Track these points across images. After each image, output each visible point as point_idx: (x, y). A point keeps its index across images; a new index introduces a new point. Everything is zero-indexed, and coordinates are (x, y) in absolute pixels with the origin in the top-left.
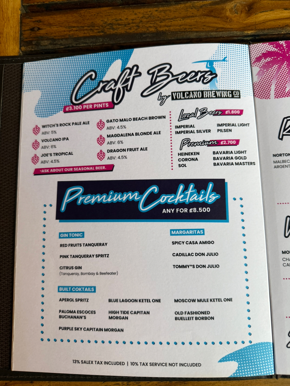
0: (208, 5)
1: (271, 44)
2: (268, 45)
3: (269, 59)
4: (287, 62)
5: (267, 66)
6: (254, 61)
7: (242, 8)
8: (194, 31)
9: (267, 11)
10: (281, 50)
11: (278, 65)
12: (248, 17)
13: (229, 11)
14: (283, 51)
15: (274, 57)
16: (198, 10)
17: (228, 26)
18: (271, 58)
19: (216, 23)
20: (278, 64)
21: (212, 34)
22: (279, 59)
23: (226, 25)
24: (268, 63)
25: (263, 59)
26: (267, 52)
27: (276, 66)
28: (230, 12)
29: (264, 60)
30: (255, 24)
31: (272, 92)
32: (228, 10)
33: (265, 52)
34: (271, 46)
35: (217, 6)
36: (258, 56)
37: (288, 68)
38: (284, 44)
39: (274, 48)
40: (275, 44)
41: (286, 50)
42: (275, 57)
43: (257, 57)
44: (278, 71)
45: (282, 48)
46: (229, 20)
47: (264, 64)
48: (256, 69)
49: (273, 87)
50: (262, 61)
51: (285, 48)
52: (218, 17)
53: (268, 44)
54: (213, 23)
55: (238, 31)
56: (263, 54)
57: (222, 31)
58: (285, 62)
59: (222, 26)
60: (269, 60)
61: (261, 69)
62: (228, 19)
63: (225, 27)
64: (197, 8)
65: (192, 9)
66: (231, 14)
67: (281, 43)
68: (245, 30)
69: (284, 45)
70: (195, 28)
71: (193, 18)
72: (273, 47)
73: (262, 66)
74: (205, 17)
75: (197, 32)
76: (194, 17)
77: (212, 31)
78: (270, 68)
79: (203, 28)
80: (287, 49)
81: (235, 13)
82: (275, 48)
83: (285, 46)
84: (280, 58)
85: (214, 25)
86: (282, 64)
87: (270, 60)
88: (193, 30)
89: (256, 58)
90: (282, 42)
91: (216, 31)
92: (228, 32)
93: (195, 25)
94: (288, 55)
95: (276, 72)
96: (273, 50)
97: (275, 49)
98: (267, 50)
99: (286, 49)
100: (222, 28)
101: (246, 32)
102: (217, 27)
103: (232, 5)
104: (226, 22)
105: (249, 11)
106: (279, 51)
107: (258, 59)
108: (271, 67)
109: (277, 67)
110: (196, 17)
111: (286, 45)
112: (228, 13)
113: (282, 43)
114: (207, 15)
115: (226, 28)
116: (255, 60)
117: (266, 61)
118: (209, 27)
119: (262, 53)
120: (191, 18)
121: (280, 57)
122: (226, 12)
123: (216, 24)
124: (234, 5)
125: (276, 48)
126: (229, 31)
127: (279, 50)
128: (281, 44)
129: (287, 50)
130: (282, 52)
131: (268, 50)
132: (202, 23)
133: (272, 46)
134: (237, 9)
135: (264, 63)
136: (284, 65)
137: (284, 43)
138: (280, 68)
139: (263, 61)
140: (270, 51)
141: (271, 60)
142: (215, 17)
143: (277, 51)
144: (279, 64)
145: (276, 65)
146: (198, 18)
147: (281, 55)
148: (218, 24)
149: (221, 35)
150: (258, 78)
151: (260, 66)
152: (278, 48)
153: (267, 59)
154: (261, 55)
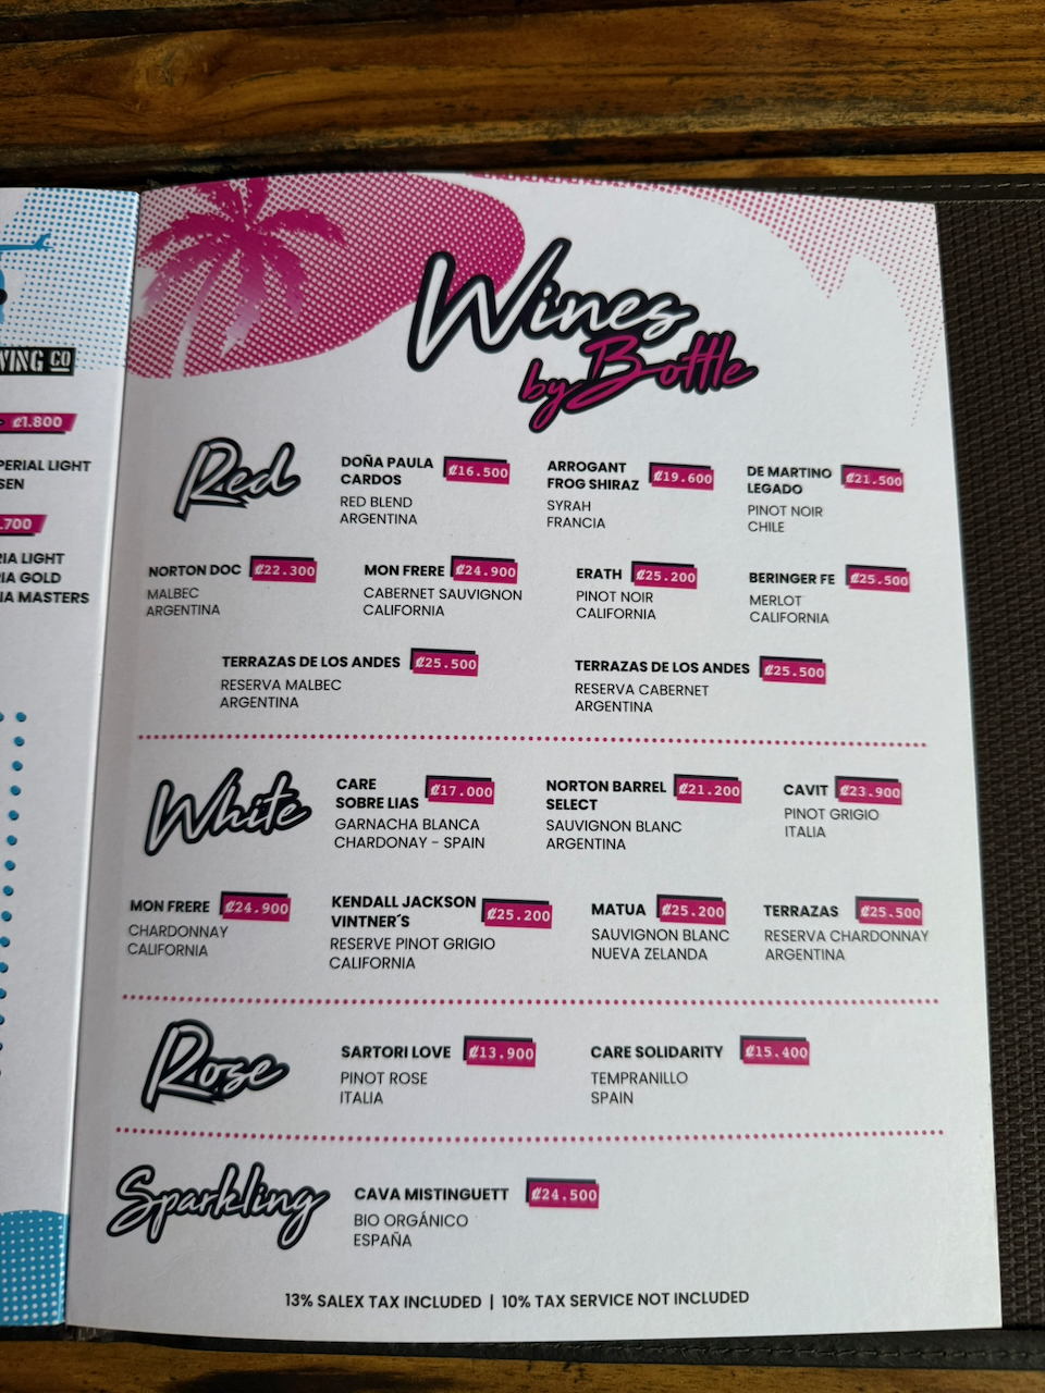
0: (81, 55)
1: (202, 191)
2: (194, 193)
3: (188, 242)
4: (242, 250)
5: (179, 266)
6: (146, 247)
7: (191, 64)
8: (16, 144)
9: (273, 75)
10: (229, 211)
11: (213, 262)
12: (206, 95)
13: (144, 77)
14: (237, 212)
15: (205, 236)
16: (45, 73)
17: (131, 127)
18: (197, 239)
19: (95, 118)
20: (215, 260)
21: (76, 153)
22: (219, 240)
23: (126, 124)
24: (183, 254)
25: (171, 242)
26: (188, 217)
27: (205, 266)
28: (147, 77)
29: (176, 245)
30: (223, 119)
31: (180, 355)
32: (143, 71)
33: (180, 218)
34: (203, 195)
35: (110, 59)
36: (161, 230)
37: (242, 271)
38: (243, 190)
39: (210, 204)
40: (216, 190)
41: (246, 211)
42: (209, 235)
43: (155, 234)
44: (209, 282)
45: (234, 204)
46: (138, 106)
47: (172, 258)
48: (148, 275)
49: (185, 338)
50: (167, 248)
51: (244, 203)
52: (106, 98)
53: (194, 189)
54: (85, 117)
55: (161, 146)
56: (176, 224)
57: (111, 145)
58: (235, 252)
59: (111, 126)
60: (189, 245)
61: (160, 276)
62: (136, 101)
63: (123, 130)
64: (42, 66)
65: (27, 67)
66: (150, 84)
67: (234, 185)
68: (186, 141)
69: (244, 195)
70: (23, 134)
71: (23, 100)
72: (209, 199)
73: (165, 265)
74: (63, 95)
75: (27, 147)
76: (26, 95)
77: (76, 146)
78: (187, 271)
79: (50, 135)
80: (250, 206)
81: (162, 84)
82: (214, 202)
83: (245, 198)
84: (223, 238)
85: (85, 123)
86: (226, 257)
87: (193, 243)
88: (15, 141)
89: (153, 236)
90: (238, 183)
91: (90, 146)
92: (126, 148)
93: (25, 124)
94: (248, 227)
95: (203, 287)
96: (206, 210)
97: (215, 207)
98: (188, 212)
99: (246, 207)
100: (112, 133)
101: (188, 148)
102: (96, 130)
103: (160, 55)
104: (127, 111)
105: (211, 73)
106: (223, 214)
107: (158, 242)
108: (190, 268)
109: (210, 268)
110: (32, 95)
111: (248, 193)
112: (141, 84)
113: (238, 188)
114: (71, 91)
115: (124, 134)
116: (148, 245)
117: (180, 248)
118: (70, 129)
119: (172, 221)
120: (15, 100)
121: (225, 235)
122: (134, 78)
123: (95, 121)
124: (164, 54)
125: (217, 202)
126: (131, 144)
127: (224, 210)
128: (234, 189)
129: (249, 209)
130: (232, 215)
131: (193, 211)
132: (50, 116)
133: (207, 196)
134: (172, 69)
135: (173, 254)
136: (231, 262)
137: (243, 186)
138: (216, 270)
139: (172, 247)
140: (198, 212)
141: (196, 243)
142: (95, 96)
143: (217, 214)
144: (217, 257)
145: (208, 260)
146: (38, 98)
147: (226, 226)
148: (102, 121)
149: (103, 158)
150: (147, 306)
151: (160, 266)
152: (224, 204)
153: (183, 242)
154: (168, 227)
